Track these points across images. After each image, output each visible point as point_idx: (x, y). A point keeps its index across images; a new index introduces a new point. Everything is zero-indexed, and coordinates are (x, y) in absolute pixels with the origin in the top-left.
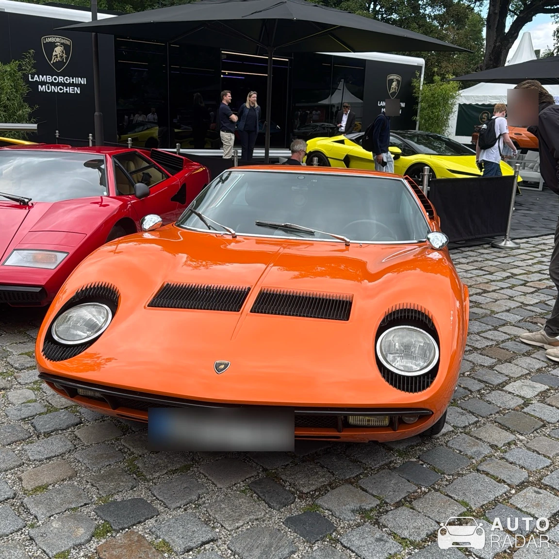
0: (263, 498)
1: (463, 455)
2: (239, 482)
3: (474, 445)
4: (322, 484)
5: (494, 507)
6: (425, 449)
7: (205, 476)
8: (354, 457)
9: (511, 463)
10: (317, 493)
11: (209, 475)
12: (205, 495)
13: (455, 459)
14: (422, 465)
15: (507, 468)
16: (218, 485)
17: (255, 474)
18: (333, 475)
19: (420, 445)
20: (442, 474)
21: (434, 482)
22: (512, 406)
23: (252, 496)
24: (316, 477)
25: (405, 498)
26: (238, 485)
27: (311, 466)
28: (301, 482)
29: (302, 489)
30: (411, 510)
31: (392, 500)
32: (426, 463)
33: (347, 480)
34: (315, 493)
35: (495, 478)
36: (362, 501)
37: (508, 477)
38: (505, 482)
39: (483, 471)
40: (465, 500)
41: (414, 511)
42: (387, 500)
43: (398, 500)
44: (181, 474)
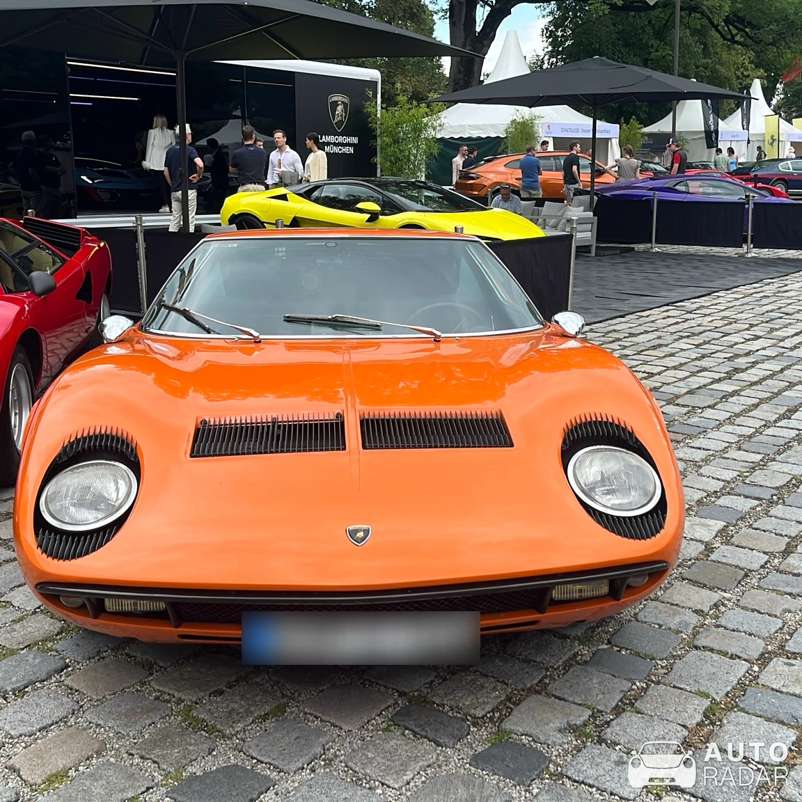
0: (423, 733)
1: (665, 629)
2: (373, 717)
3: (674, 614)
4: (499, 701)
5: (743, 693)
6: (611, 630)
7: (317, 717)
8: (521, 655)
9: (734, 630)
10: (497, 715)
11: (323, 714)
12: (330, 744)
13: (659, 637)
14: (619, 651)
15: (734, 638)
16: (343, 727)
17: (391, 702)
18: (506, 684)
19: (602, 625)
20: (651, 660)
21: (647, 672)
22: (694, 555)
23: (403, 734)
24: (485, 692)
25: (621, 700)
26: (373, 721)
27: (469, 678)
28: (467, 703)
29: (472, 711)
30: (639, 715)
31: (606, 706)
32: (623, 648)
33: (529, 689)
34: (494, 714)
35: (725, 654)
36: (568, 715)
37: (741, 649)
38: (739, 657)
39: (703, 647)
40: (701, 690)
41: (644, 715)
42: (599, 708)
43: (614, 704)
44: (276, 720)
